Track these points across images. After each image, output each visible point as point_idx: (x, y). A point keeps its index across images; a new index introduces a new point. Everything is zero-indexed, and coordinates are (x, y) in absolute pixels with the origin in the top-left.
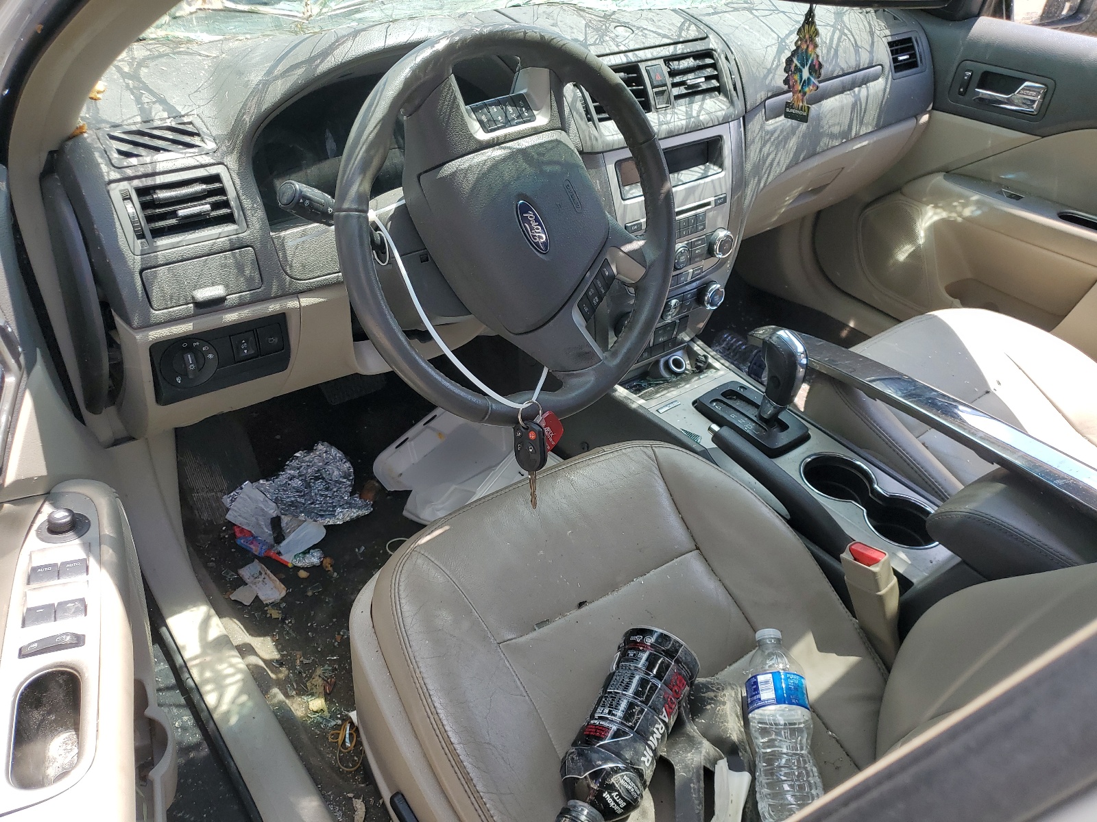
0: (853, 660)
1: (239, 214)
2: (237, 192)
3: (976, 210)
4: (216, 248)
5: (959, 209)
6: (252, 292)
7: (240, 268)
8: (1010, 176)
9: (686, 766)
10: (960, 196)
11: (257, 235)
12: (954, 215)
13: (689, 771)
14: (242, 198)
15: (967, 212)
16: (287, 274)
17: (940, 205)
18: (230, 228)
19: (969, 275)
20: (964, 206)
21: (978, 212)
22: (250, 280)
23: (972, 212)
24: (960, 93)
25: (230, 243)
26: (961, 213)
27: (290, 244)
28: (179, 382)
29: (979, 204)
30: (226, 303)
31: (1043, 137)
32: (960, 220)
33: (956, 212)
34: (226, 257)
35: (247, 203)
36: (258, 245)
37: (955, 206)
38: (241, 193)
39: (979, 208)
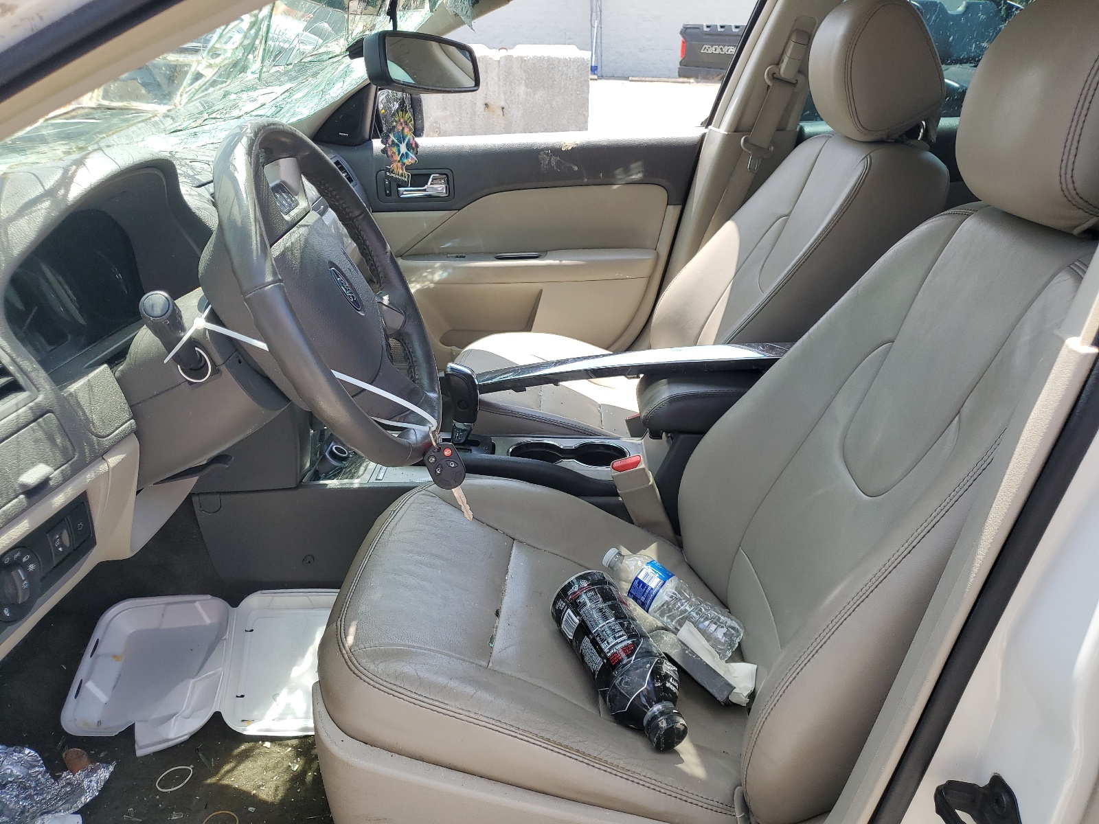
0: (654, 546)
1: (24, 379)
2: (9, 356)
3: (443, 273)
4: (22, 421)
5: (430, 277)
6: (70, 462)
7: (51, 439)
8: (446, 246)
9: (672, 645)
10: (426, 268)
11: (51, 396)
12: (427, 283)
13: (677, 646)
14: (18, 360)
15: (437, 277)
16: (93, 433)
17: (413, 279)
18: (21, 396)
19: (448, 328)
20: (432, 273)
21: (445, 274)
22: (64, 451)
23: (440, 275)
24: (387, 195)
25: (32, 413)
26: (432, 279)
27: (83, 399)
28: (8, 615)
29: (443, 268)
30: (51, 483)
31: (459, 210)
32: (432, 285)
33: (428, 280)
34: (33, 430)
35: (26, 364)
36: (56, 408)
37: (426, 276)
38: (14, 355)
39: (445, 271)
